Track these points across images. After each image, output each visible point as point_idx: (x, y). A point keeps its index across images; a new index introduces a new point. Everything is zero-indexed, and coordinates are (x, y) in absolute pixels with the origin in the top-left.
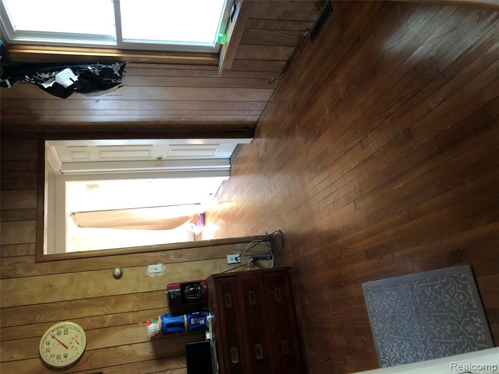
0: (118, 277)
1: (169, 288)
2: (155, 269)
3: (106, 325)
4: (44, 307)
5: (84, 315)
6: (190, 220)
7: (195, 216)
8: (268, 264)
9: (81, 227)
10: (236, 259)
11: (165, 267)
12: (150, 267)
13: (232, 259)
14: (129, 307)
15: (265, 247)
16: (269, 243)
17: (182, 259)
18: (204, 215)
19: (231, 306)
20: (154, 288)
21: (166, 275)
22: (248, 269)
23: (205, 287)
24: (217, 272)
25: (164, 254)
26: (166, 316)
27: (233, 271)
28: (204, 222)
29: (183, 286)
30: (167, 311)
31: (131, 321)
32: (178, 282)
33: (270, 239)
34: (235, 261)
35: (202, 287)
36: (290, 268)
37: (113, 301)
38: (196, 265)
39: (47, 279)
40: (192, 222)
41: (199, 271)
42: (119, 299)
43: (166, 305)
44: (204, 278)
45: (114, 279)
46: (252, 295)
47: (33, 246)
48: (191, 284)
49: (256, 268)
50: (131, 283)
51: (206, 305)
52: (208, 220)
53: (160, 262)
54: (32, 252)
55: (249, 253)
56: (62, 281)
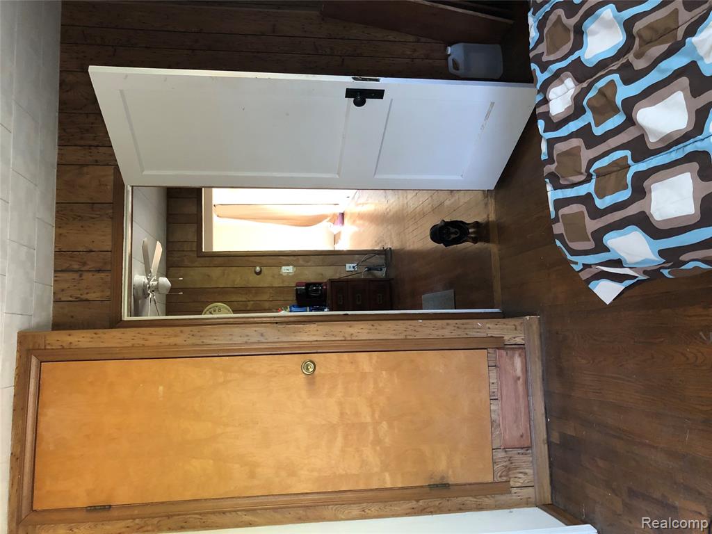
0: (258, 273)
1: (297, 286)
2: (287, 270)
3: (248, 308)
4: (203, 291)
5: (233, 299)
6: (328, 219)
7: (334, 215)
8: (381, 274)
9: (220, 217)
10: (354, 267)
11: (295, 269)
12: (283, 267)
13: (350, 267)
14: (266, 297)
15: (379, 260)
16: (383, 256)
17: (309, 264)
18: (343, 215)
19: (341, 303)
20: (286, 284)
21: (295, 275)
22: (363, 277)
23: (325, 287)
24: (337, 276)
25: (295, 258)
26: (293, 307)
27: (350, 277)
28: (343, 222)
29: (308, 285)
30: (295, 302)
31: (267, 307)
32: (304, 281)
33: (385, 253)
34: (352, 269)
35: (322, 288)
36: (393, 279)
37: (254, 292)
38: (320, 269)
39: (205, 270)
40: (330, 221)
41: (322, 274)
42: (258, 290)
43: (295, 298)
44: (325, 281)
45: (255, 275)
46: (359, 297)
47: (195, 244)
48: (314, 284)
49: (370, 277)
50: (268, 278)
51: (325, 301)
52: (346, 220)
53: (292, 265)
54: (194, 249)
55: (364, 263)
56: (216, 272)
